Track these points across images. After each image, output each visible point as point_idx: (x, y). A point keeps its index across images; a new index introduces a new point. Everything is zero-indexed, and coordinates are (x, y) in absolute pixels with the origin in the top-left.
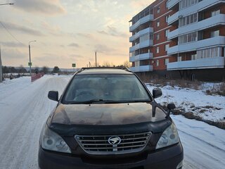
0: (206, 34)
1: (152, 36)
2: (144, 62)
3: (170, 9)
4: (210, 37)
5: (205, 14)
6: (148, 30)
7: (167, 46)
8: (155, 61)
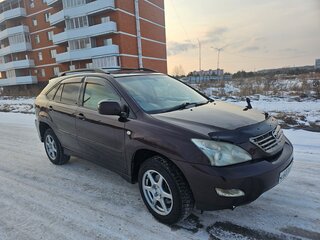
0: (98, 41)
1: (28, 37)
2: (21, 72)
3: (51, 6)
4: (103, 45)
5: (95, 19)
6: (20, 29)
7: (54, 52)
8: (39, 70)
